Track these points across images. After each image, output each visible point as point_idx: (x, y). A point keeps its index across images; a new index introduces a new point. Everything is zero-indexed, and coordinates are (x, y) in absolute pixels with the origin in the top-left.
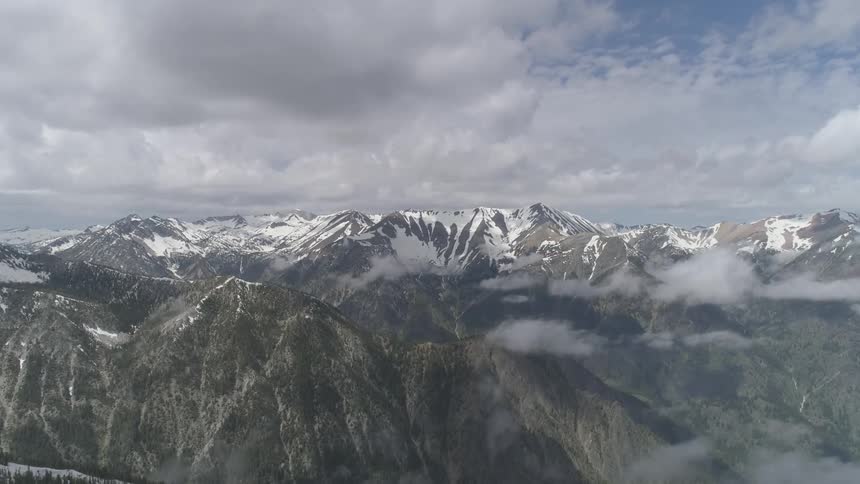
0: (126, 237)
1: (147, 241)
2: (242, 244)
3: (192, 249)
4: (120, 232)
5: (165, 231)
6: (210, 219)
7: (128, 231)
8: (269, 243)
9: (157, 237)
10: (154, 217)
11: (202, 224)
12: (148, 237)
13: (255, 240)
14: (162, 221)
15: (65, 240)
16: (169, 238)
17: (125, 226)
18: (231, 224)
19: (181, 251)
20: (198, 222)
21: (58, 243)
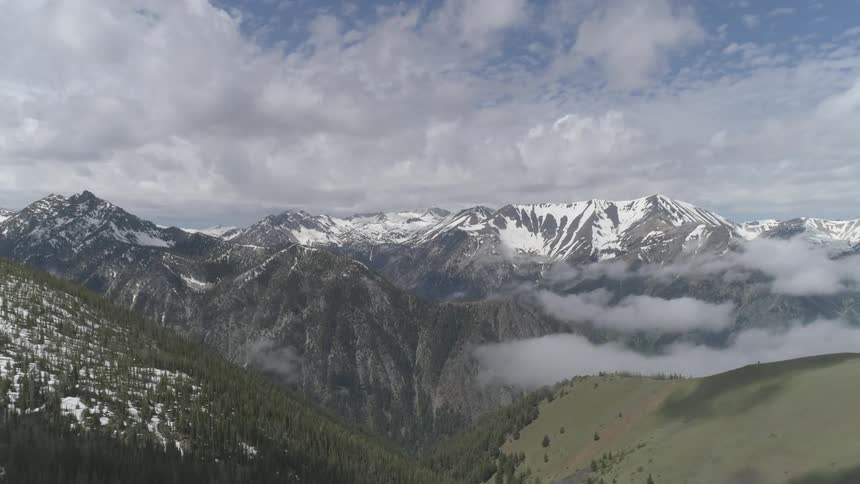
0: (277, 228)
1: (295, 232)
2: (380, 236)
3: (331, 240)
4: (272, 224)
5: (311, 224)
6: (356, 216)
7: (278, 224)
8: (403, 236)
9: (303, 229)
10: (301, 212)
11: (350, 220)
12: (295, 228)
13: (392, 234)
14: (308, 215)
15: (234, 231)
16: (313, 231)
17: (279, 219)
18: (375, 219)
19: (321, 241)
20: (347, 219)
21: (228, 234)
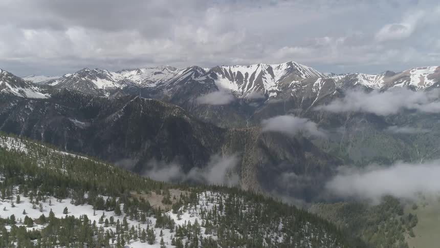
0: (83, 79)
1: (94, 81)
2: (140, 83)
3: (116, 85)
4: (80, 77)
5: (102, 76)
6: (123, 70)
7: (84, 76)
8: (153, 82)
9: (98, 79)
10: (96, 69)
11: (120, 73)
12: (94, 79)
13: (147, 81)
14: (100, 71)
15: (54, 81)
16: (105, 80)
17: (83, 74)
19: (110, 86)
20: (118, 72)
